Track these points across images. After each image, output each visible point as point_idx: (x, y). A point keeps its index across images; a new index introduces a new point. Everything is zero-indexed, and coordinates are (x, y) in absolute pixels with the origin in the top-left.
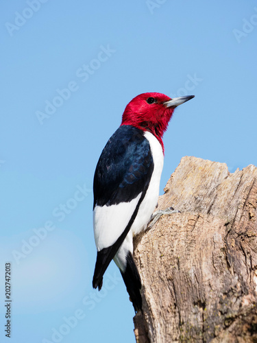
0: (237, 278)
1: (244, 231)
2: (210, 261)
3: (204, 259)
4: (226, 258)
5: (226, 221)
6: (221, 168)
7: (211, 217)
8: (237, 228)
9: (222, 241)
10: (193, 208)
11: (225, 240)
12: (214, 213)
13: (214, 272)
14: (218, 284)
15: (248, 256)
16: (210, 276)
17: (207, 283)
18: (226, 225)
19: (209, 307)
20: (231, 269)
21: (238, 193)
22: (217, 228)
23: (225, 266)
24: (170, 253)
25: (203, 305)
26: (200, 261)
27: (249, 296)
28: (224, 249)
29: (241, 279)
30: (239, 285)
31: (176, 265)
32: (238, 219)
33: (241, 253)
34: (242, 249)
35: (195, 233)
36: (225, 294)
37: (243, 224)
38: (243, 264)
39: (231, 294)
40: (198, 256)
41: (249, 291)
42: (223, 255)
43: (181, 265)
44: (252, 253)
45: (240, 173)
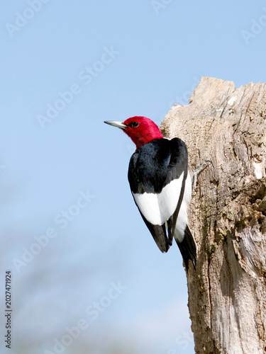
0: (241, 163)
1: (246, 130)
2: (222, 152)
3: (217, 150)
4: (234, 150)
5: (233, 123)
6: (230, 85)
7: (222, 120)
8: (242, 128)
9: (230, 137)
10: (210, 114)
11: (233, 136)
12: (225, 117)
13: (225, 160)
14: (228, 168)
15: (249, 148)
16: (222, 162)
17: (220, 167)
18: (234, 125)
19: (221, 184)
20: (237, 157)
21: (242, 103)
22: (227, 128)
23: (233, 155)
24: (193, 146)
25: (217, 183)
26: (215, 152)
27: (250, 176)
28: (232, 143)
29: (244, 164)
30: (243, 168)
31: (198, 155)
32: (242, 121)
33: (244, 145)
34: (245, 143)
35: (211, 131)
36: (233, 175)
37: (245, 125)
38: (246, 153)
39: (237, 174)
40: (213, 148)
41: (250, 172)
42: (231, 147)
43: (201, 154)
44: (252, 145)
45: (244, 88)
